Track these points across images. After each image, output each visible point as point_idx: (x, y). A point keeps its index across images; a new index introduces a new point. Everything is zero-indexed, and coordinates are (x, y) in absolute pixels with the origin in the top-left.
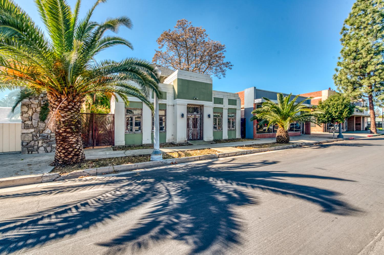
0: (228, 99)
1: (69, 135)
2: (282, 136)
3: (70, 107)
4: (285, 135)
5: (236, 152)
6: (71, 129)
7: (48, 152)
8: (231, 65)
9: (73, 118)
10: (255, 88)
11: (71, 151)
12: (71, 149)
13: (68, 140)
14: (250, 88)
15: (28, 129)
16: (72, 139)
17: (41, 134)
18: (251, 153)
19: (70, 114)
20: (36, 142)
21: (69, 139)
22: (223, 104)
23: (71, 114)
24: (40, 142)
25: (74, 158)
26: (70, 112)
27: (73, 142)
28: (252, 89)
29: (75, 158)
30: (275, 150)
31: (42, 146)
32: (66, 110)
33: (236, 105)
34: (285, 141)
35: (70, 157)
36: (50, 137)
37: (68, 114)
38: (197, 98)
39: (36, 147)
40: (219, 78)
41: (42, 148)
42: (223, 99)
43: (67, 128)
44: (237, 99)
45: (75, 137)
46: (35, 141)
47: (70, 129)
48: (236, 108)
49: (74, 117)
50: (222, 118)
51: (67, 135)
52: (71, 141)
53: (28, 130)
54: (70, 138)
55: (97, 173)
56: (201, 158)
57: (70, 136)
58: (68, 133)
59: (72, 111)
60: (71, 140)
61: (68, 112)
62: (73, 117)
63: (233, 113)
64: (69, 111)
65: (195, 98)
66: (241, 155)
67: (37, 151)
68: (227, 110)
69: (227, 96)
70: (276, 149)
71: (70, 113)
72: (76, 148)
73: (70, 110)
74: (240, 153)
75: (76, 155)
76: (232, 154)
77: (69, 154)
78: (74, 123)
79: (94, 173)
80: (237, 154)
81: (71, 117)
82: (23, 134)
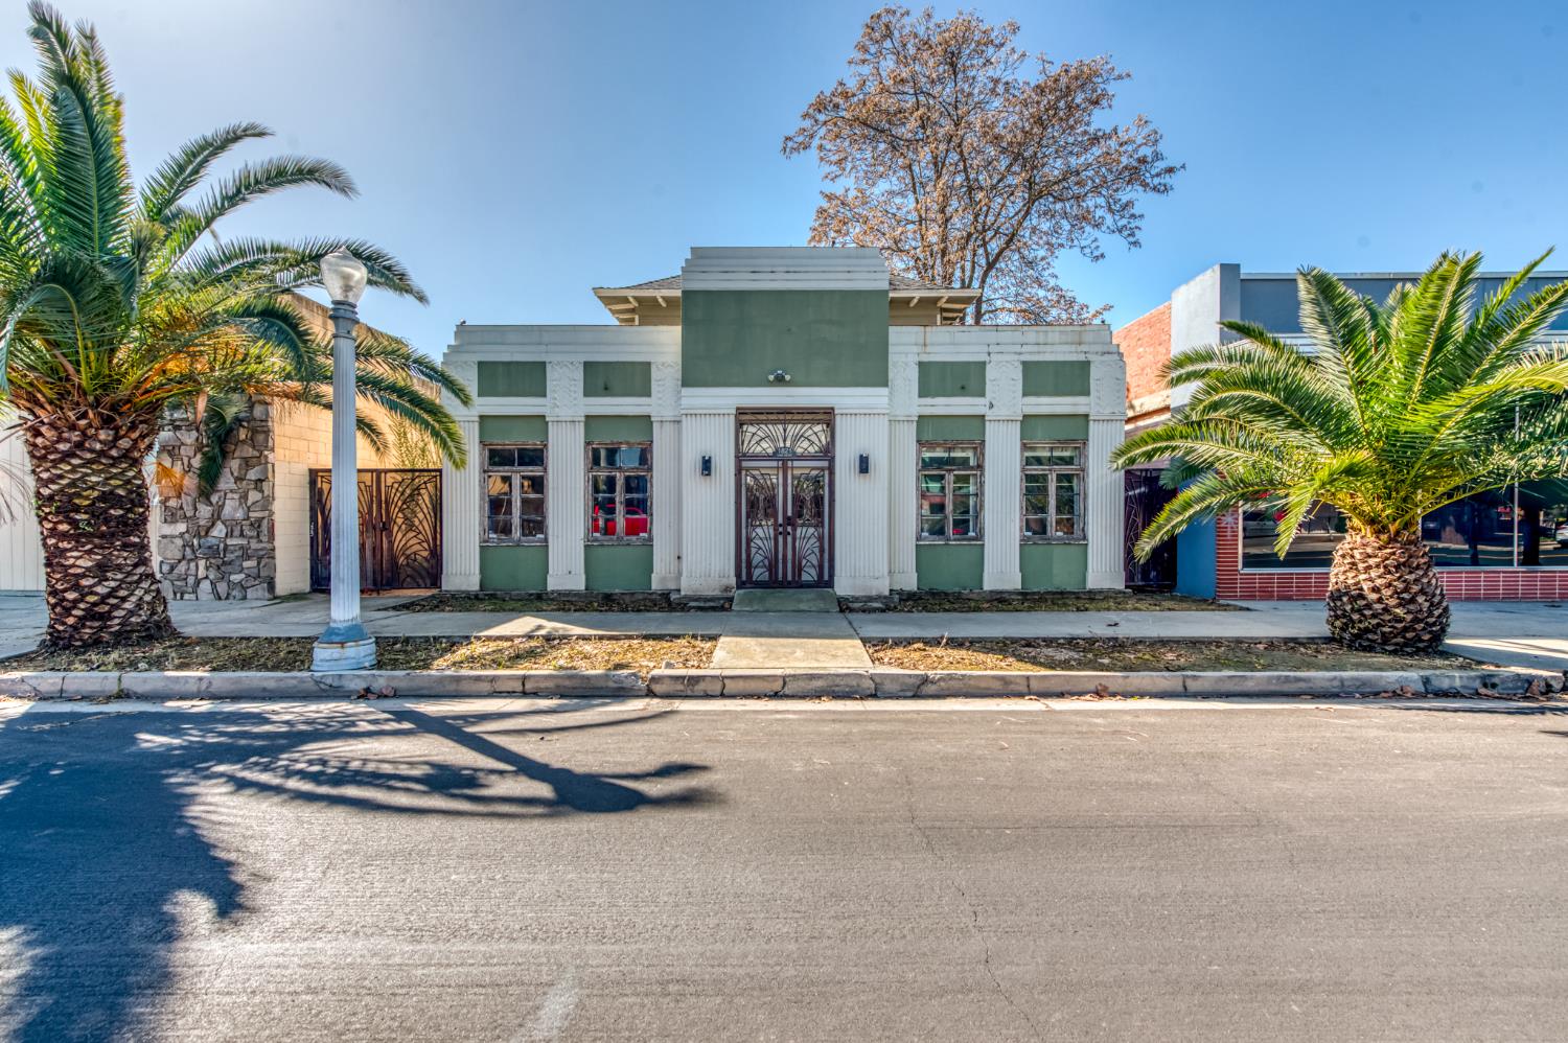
0: (1024, 363)
1: (64, 545)
2: (1362, 597)
3: (62, 447)
4: (1387, 592)
5: (784, 678)
6: (74, 523)
7: (220, 599)
8: (1170, 170)
9: (78, 487)
10: (1229, 271)
11: (75, 602)
12: (71, 596)
13: (63, 561)
14: (1198, 279)
15: (172, 522)
16: (77, 558)
17: (202, 540)
18: (916, 696)
19: (67, 472)
20: (192, 565)
21: (66, 558)
22: (982, 394)
23: (74, 470)
24: (202, 563)
25: (84, 626)
26: (70, 464)
27: (79, 571)
28: (1210, 281)
29: (91, 628)
30: (1185, 694)
31: (207, 577)
32: (52, 457)
33: (1086, 392)
34: (1386, 639)
35: (71, 621)
36: (225, 550)
37: (59, 472)
38: (788, 377)
39: (191, 580)
40: (1097, 258)
41: (205, 586)
42: (983, 365)
43: (60, 522)
44: (1091, 357)
45: (89, 552)
46: (190, 561)
47: (69, 524)
48: (1082, 410)
49: (85, 482)
50: (982, 475)
51: (60, 545)
52: (73, 566)
53: (172, 527)
54: (69, 554)
55: (62, 691)
56: (529, 686)
57: (70, 550)
58: (64, 536)
59: (75, 461)
60: (71, 561)
61: (62, 466)
62: (79, 484)
63: (1065, 443)
64: (62, 460)
65: (771, 378)
66: (819, 697)
67: (195, 592)
68: (1016, 429)
69: (1018, 348)
70: (1193, 686)
71: (69, 468)
72: (92, 593)
73: (66, 456)
74: (819, 684)
75: (90, 615)
76: (752, 686)
77: (68, 612)
78: (87, 502)
79: (52, 689)
80: (787, 691)
81: (73, 484)
82: (164, 537)
